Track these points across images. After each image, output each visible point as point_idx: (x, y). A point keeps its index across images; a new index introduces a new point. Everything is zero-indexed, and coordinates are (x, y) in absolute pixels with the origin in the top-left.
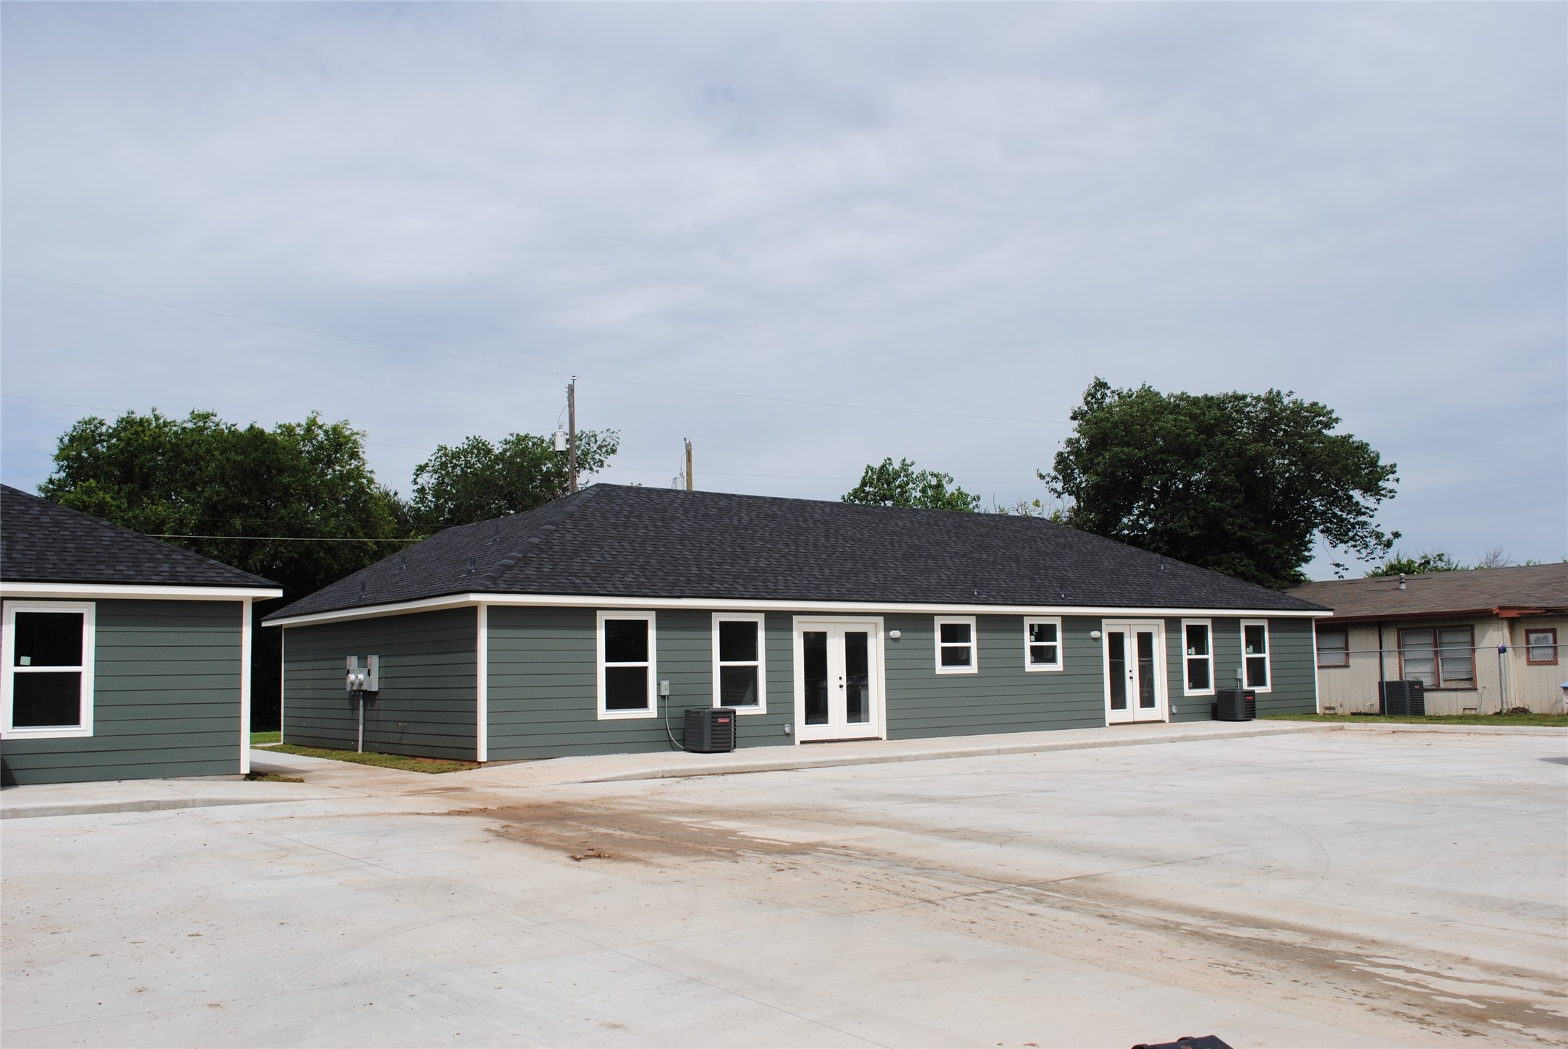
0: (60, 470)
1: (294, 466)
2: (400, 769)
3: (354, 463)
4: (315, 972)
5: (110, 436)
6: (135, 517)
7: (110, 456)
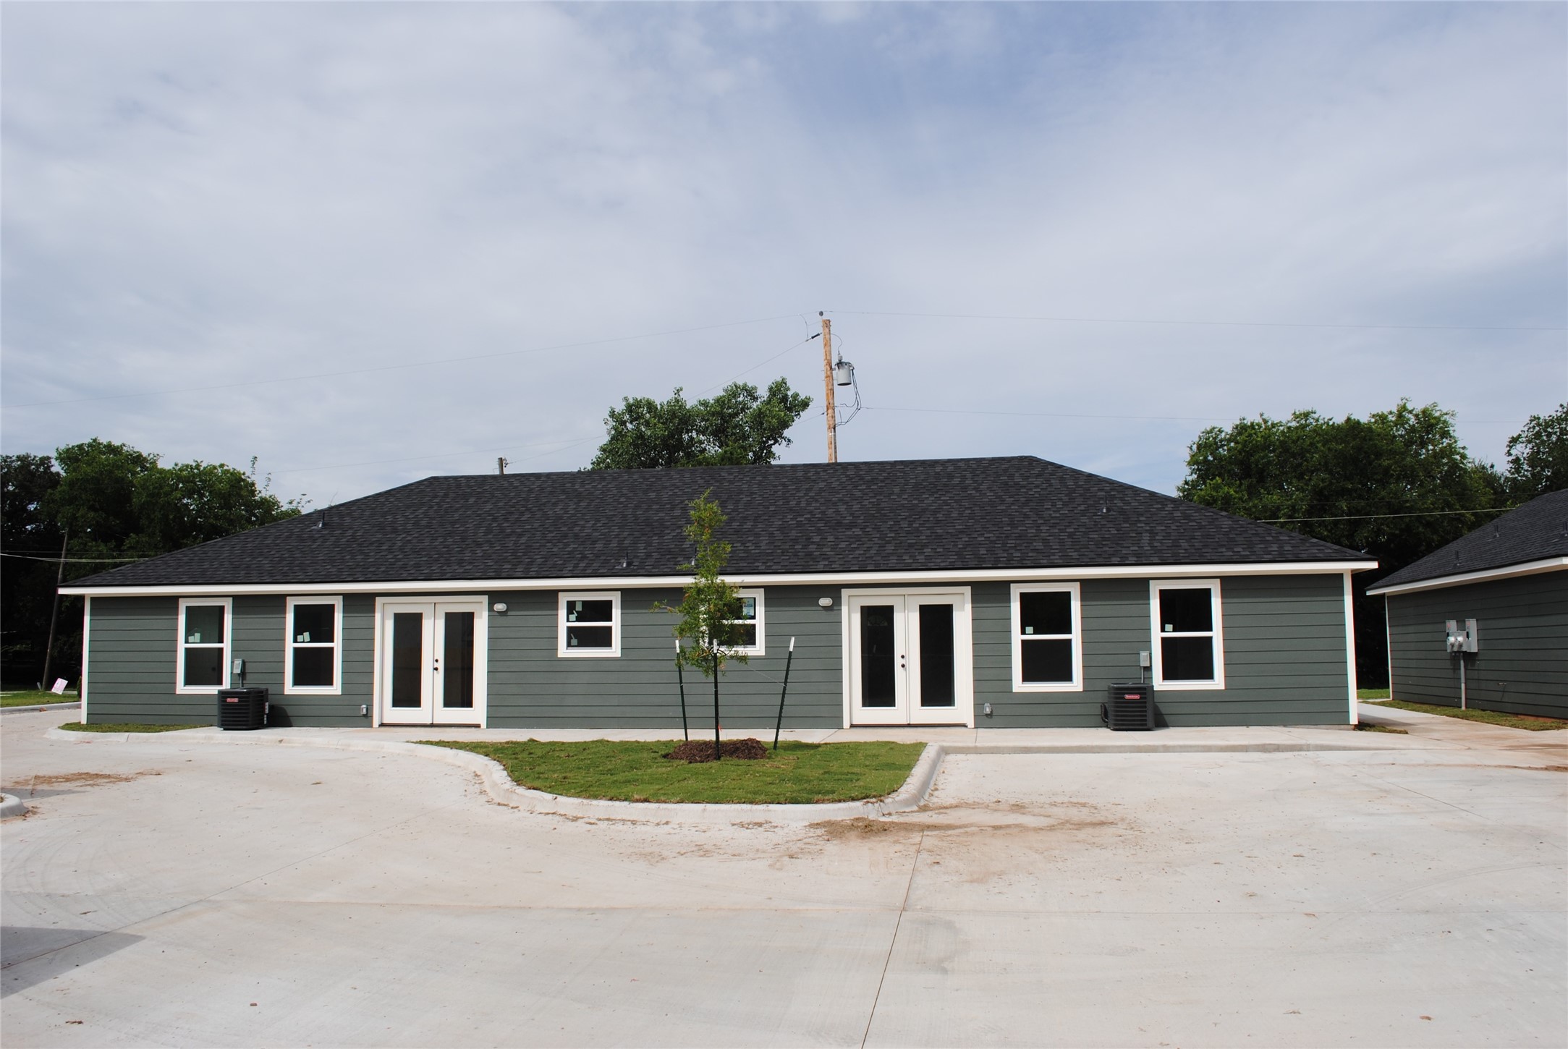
0: (1192, 473)
1: (1390, 450)
2: (1502, 725)
3: (1446, 441)
4: (1400, 898)
5: (1229, 441)
6: (1255, 506)
7: (1230, 457)
